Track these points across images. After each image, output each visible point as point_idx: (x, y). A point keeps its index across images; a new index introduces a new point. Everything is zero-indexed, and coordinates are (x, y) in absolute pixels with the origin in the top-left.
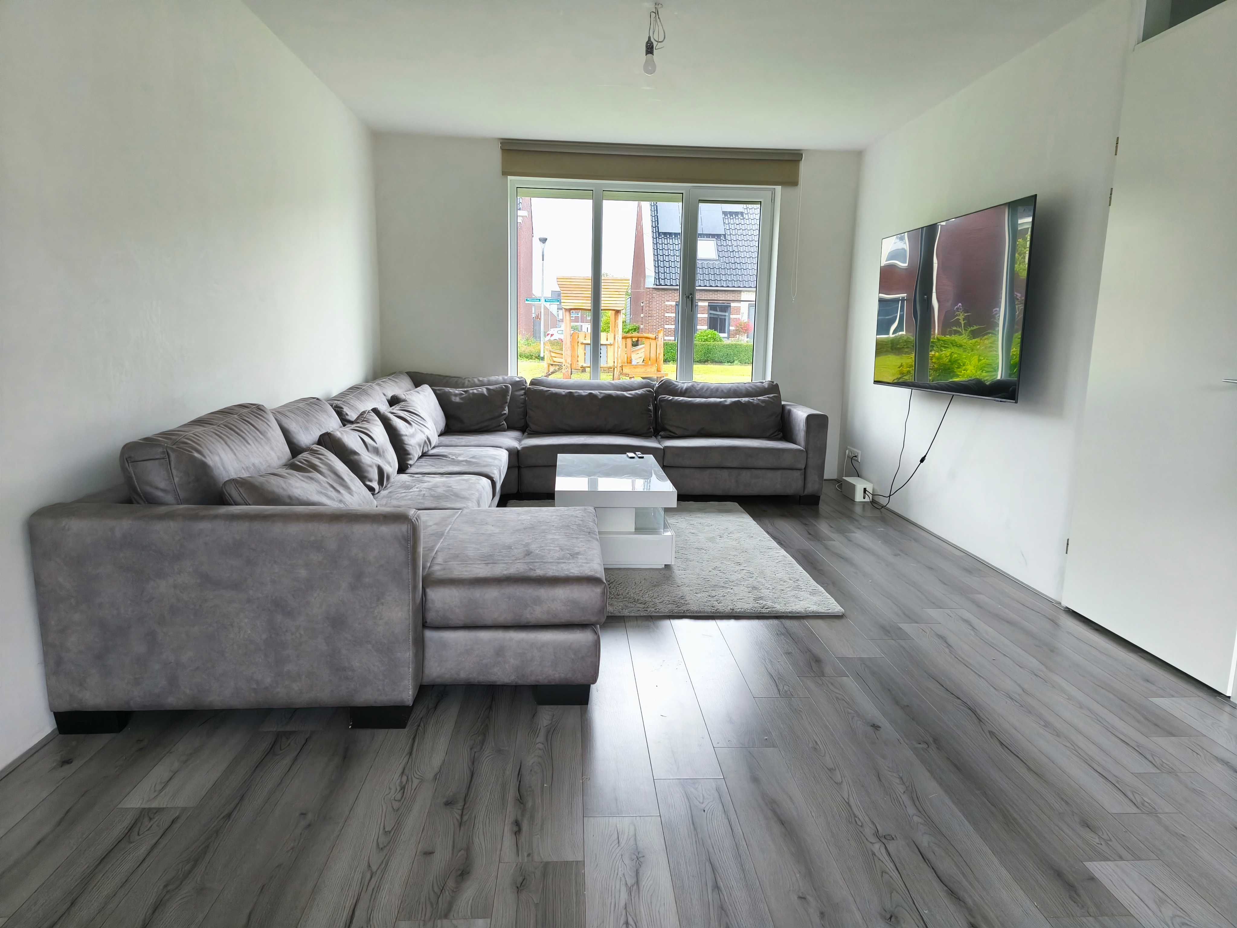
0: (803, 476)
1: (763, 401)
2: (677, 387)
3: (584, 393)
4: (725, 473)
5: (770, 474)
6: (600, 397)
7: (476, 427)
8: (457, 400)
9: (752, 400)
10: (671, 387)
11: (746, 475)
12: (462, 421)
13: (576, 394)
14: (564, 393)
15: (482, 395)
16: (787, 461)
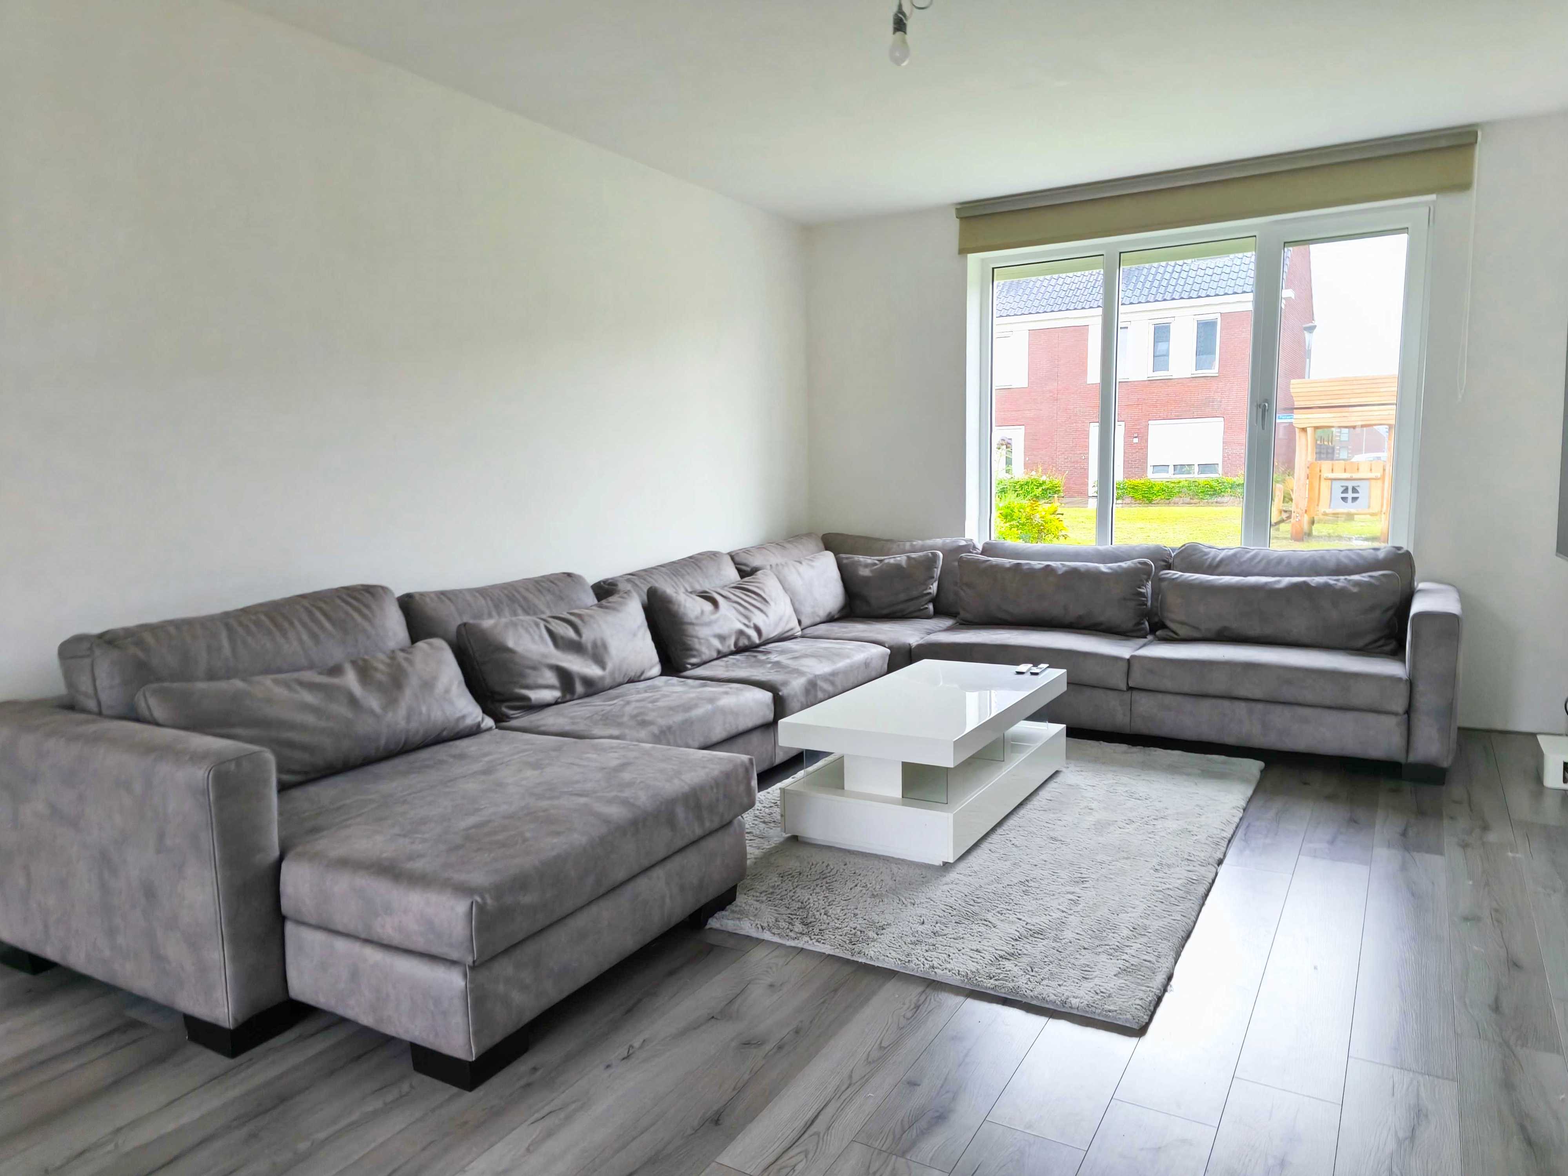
0: (1404, 728)
1: (1357, 584)
2: (1206, 557)
3: (1037, 564)
4: (1241, 708)
5: (1332, 718)
6: (1060, 572)
7: (885, 612)
8: (865, 572)
9: (1335, 580)
10: (1193, 557)
11: (1280, 717)
12: (867, 602)
13: (1026, 567)
14: (1008, 565)
15: (898, 567)
16: (1364, 695)
